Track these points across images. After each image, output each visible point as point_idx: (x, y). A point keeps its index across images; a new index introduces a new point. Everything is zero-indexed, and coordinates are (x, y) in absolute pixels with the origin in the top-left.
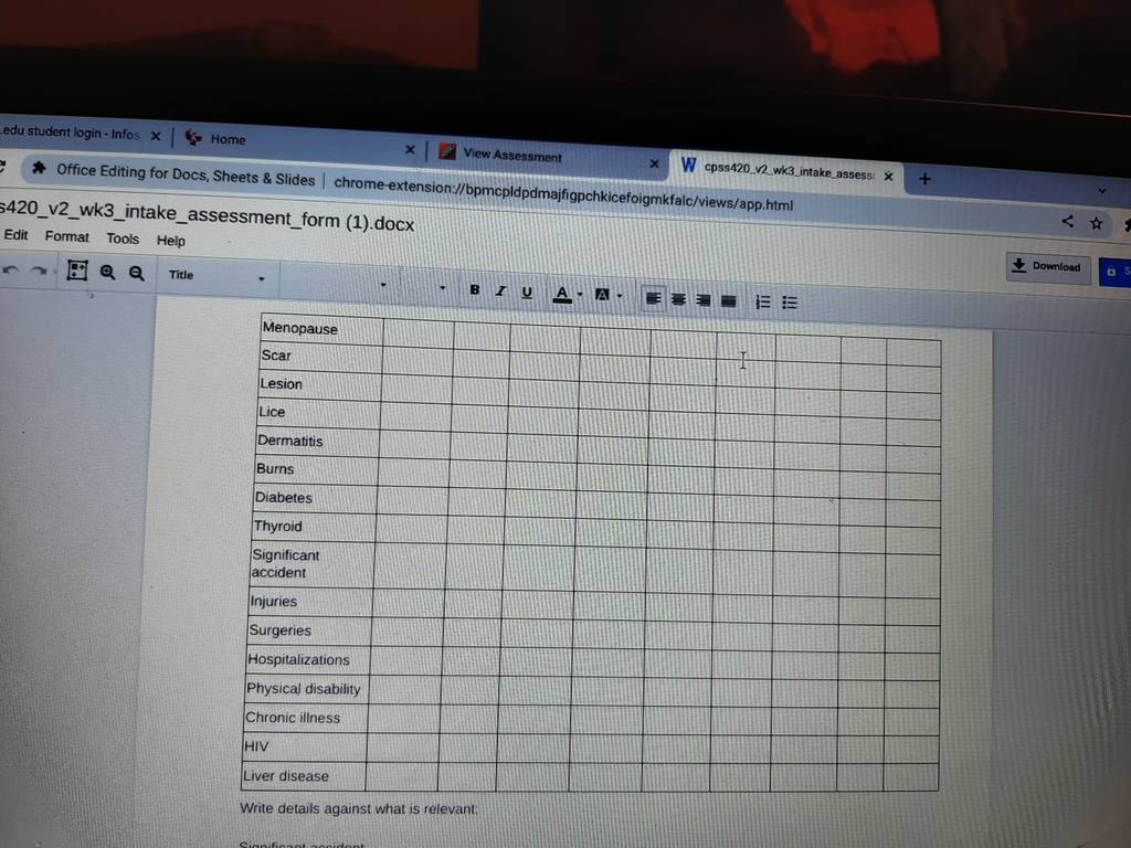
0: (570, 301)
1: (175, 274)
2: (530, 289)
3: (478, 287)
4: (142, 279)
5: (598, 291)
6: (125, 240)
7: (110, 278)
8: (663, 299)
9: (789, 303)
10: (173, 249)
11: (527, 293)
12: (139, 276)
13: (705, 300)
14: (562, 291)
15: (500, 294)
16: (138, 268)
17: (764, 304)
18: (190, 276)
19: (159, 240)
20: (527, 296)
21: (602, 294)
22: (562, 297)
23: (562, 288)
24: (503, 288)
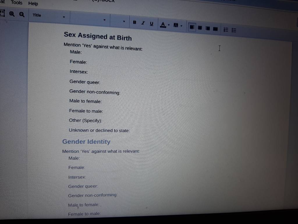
0: (165, 27)
1: (35, 15)
2: (153, 23)
3: (136, 21)
4: (24, 17)
5: (175, 24)
6: (18, 3)
7: (12, 16)
8: (195, 28)
9: (234, 30)
10: (34, 7)
11: (152, 24)
12: (23, 15)
13: (208, 28)
14: (163, 24)
15: (143, 24)
16: (22, 13)
17: (226, 30)
18: (40, 16)
19: (29, 3)
20: (152, 25)
21: (176, 25)
22: (163, 26)
23: (163, 23)
24: (144, 22)
